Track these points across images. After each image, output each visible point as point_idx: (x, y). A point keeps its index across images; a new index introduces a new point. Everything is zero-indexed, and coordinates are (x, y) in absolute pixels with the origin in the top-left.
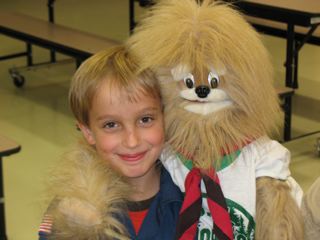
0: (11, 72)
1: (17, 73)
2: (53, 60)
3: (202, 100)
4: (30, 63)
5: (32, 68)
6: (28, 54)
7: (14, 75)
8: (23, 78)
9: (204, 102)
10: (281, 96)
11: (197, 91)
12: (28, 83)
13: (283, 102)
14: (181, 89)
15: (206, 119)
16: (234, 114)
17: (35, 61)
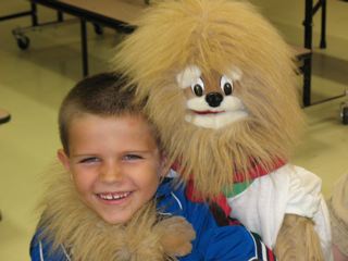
0: (14, 32)
1: (21, 34)
2: (60, 19)
3: (214, 109)
4: (35, 23)
5: (37, 28)
6: (33, 13)
7: (18, 37)
8: (28, 40)
9: (216, 113)
10: (300, 58)
11: (207, 99)
12: (33, 45)
13: (302, 63)
14: (188, 98)
15: (219, 133)
16: (251, 128)
17: (40, 22)
